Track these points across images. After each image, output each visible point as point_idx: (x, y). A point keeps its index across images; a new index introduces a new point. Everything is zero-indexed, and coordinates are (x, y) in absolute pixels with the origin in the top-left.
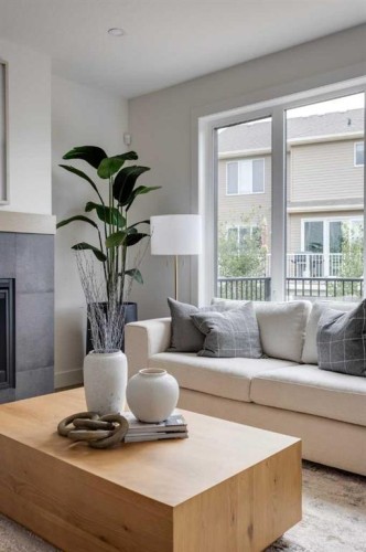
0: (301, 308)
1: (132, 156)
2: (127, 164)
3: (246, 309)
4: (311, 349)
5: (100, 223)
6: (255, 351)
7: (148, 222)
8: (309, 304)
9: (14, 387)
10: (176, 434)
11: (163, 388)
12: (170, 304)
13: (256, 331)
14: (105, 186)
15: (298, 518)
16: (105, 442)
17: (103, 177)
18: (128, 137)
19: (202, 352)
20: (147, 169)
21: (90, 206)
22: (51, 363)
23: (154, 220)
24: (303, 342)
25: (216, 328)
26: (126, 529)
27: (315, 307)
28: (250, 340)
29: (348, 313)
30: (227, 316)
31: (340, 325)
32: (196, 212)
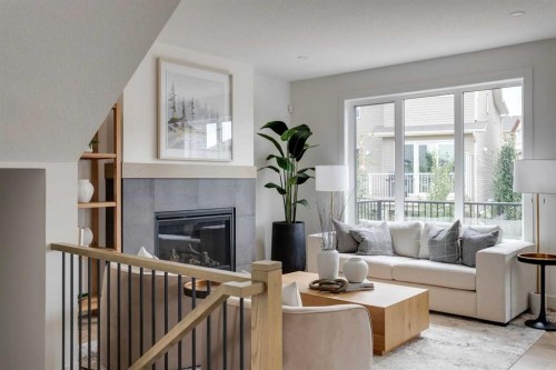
0: (417, 225)
3: (383, 226)
4: (425, 250)
5: (281, 170)
6: (390, 252)
7: (313, 169)
8: (422, 224)
10: (369, 288)
11: (362, 266)
12: (335, 223)
13: (390, 240)
14: (284, 145)
15: (428, 327)
16: (340, 290)
17: (283, 140)
18: (291, 107)
19: (359, 252)
21: (271, 157)
23: (318, 168)
24: (419, 246)
25: (367, 238)
27: (426, 225)
28: (387, 245)
29: (447, 229)
30: (373, 230)
31: (442, 236)
32: (343, 164)
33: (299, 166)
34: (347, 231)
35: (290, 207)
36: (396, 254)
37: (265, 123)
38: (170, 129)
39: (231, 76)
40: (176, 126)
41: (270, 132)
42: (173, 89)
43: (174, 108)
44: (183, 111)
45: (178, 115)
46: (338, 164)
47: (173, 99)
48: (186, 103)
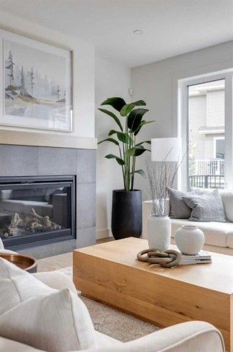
1: (141, 103)
2: (136, 108)
3: (215, 194)
5: (121, 143)
6: (222, 218)
7: (149, 142)
9: (76, 238)
10: (205, 261)
12: (169, 190)
13: (221, 206)
14: (124, 120)
16: (171, 264)
17: (122, 115)
18: (131, 91)
19: (191, 218)
20: (147, 110)
21: (112, 132)
22: (94, 225)
23: (153, 141)
25: (200, 205)
26: (198, 307)
28: (219, 212)
30: (204, 197)
32: (176, 136)
33: (137, 139)
34: (180, 198)
35: (128, 176)
36: (228, 220)
37: (105, 99)
38: (8, 96)
39: (71, 52)
40: (14, 94)
41: (110, 108)
42: (10, 57)
43: (12, 75)
44: (22, 80)
45: (17, 83)
46: (172, 137)
47: (10, 67)
48: (26, 72)
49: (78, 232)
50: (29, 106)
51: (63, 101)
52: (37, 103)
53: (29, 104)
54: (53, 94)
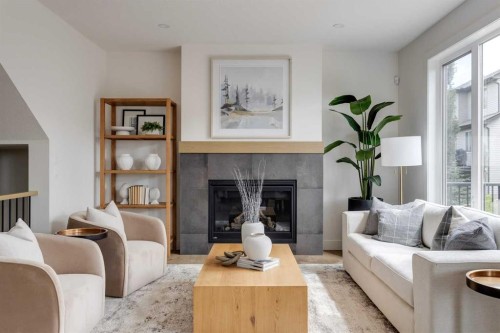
9: (296, 242)
19: (375, 236)
38: (223, 113)
40: (229, 110)
42: (226, 80)
43: (227, 95)
44: (237, 98)
45: (232, 100)
47: (226, 89)
48: (240, 90)
49: (299, 237)
50: (244, 119)
51: (281, 108)
52: (252, 115)
53: (243, 117)
54: (269, 104)
